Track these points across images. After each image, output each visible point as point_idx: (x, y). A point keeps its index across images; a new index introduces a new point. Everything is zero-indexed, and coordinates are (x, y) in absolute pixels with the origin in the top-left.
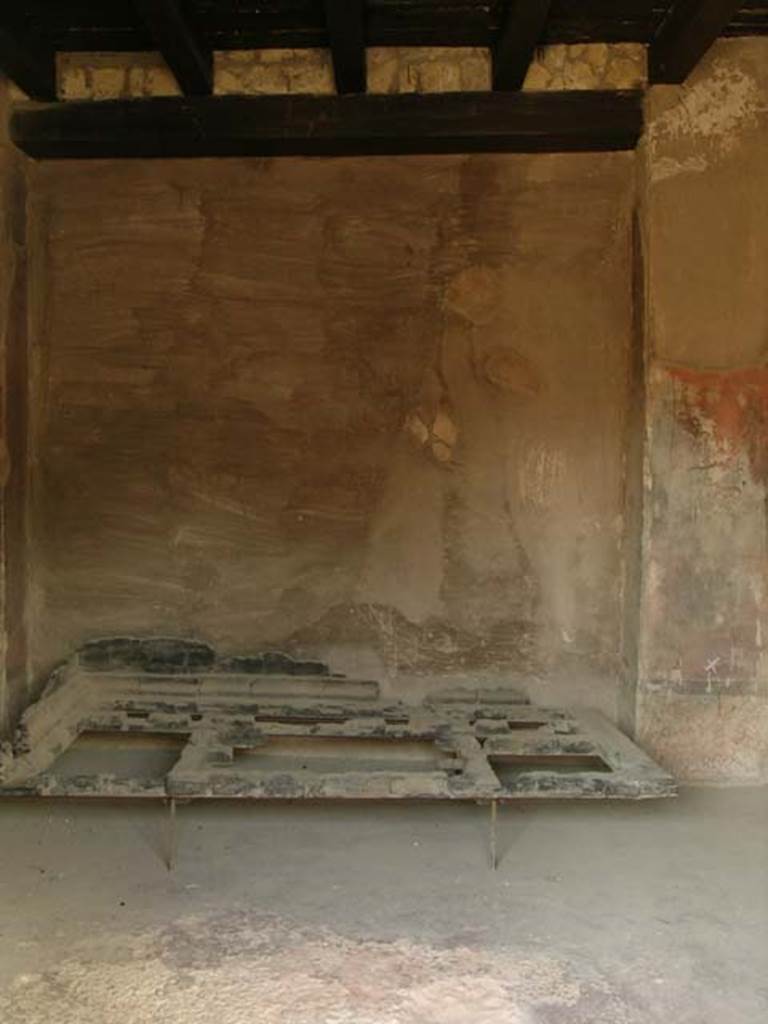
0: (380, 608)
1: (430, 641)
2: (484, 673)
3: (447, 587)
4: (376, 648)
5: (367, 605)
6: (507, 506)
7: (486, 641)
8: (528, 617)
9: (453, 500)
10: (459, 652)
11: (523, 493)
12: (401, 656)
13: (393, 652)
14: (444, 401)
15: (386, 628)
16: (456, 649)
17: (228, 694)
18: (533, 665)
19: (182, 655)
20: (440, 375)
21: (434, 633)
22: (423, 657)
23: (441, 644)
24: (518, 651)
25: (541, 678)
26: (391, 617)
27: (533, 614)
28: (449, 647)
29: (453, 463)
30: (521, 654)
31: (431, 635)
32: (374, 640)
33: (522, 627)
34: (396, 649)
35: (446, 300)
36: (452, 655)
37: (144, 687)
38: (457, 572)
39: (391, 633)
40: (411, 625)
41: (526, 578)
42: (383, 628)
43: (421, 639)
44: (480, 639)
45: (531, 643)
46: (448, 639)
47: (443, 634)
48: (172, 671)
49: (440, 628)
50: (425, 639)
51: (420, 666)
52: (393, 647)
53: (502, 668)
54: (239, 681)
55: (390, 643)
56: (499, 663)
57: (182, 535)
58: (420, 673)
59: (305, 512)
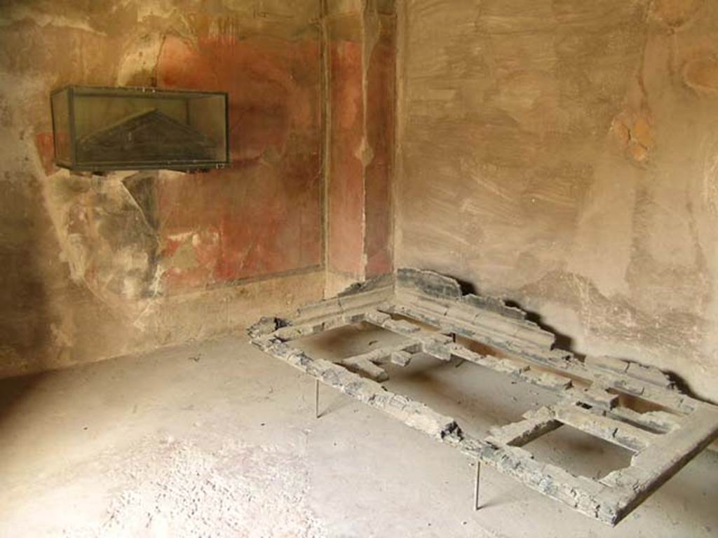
0: (581, 278)
1: (615, 313)
2: (656, 351)
3: (631, 270)
4: (576, 309)
5: (572, 275)
6: (689, 206)
7: (660, 324)
8: (698, 310)
9: (643, 196)
10: (635, 328)
11: (705, 194)
12: (594, 321)
13: (587, 316)
14: (644, 105)
15: (584, 296)
16: (634, 325)
17: (462, 319)
18: (699, 356)
19: (442, 287)
20: (641, 83)
21: (619, 308)
22: (608, 325)
23: (623, 318)
24: (687, 340)
25: (705, 369)
26: (588, 287)
27: (704, 310)
28: (629, 322)
29: (647, 163)
30: (689, 344)
31: (616, 309)
32: (575, 303)
33: (692, 319)
34: (590, 314)
35: (650, 11)
36: (630, 328)
37: (420, 302)
38: (641, 260)
39: (588, 300)
40: (603, 298)
41: (701, 275)
42: (582, 295)
43: (608, 310)
44: (654, 321)
45: (699, 336)
46: (629, 314)
47: (627, 310)
48: (437, 296)
49: (625, 305)
50: (612, 311)
51: (606, 331)
52: (588, 311)
53: (671, 350)
54: (471, 312)
55: (586, 309)
56: (669, 345)
57: (467, 205)
58: (606, 337)
59: (538, 196)
